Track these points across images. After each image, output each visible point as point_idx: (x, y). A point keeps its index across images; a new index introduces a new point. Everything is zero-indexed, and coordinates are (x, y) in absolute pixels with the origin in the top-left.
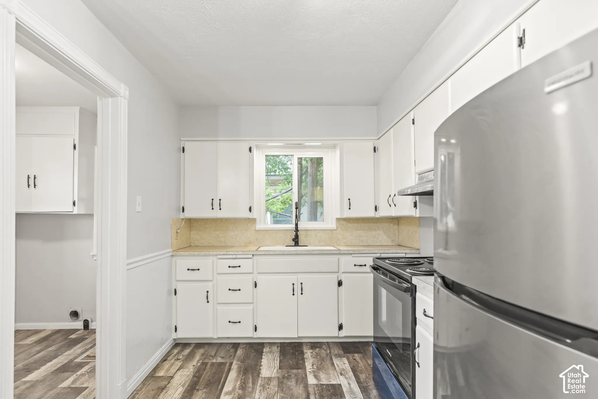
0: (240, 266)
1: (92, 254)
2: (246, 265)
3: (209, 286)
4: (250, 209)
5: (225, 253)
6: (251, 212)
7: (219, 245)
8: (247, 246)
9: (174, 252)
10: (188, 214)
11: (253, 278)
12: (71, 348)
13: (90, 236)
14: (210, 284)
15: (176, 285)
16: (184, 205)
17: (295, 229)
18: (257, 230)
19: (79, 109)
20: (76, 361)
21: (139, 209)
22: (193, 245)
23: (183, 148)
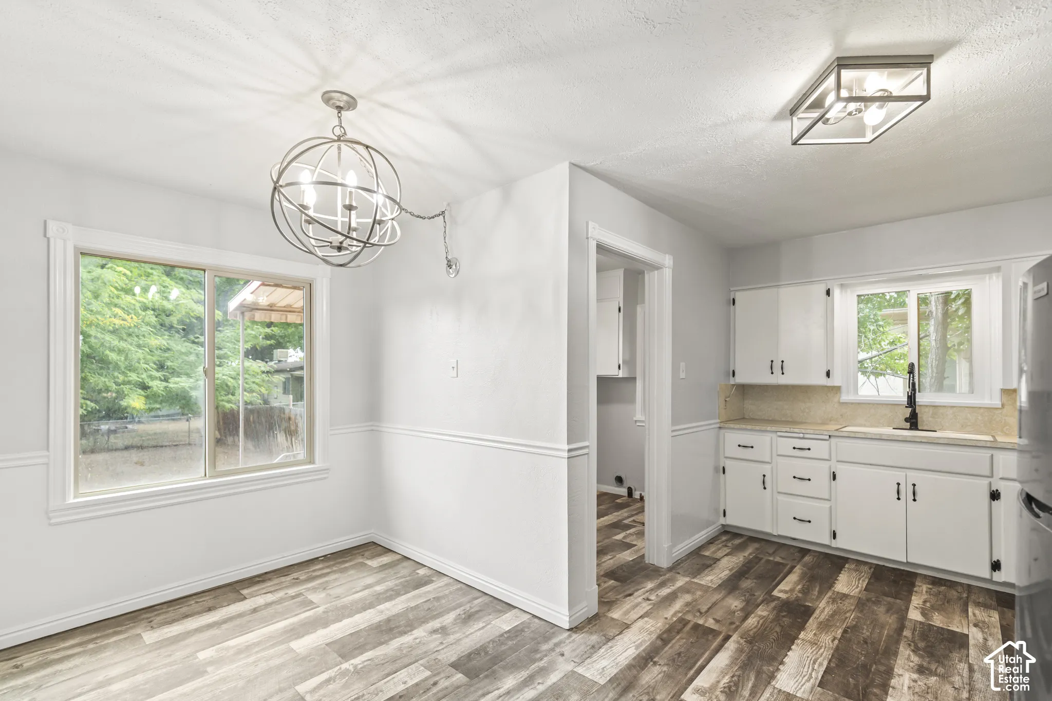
0: (809, 449)
1: (635, 419)
2: (819, 448)
3: (766, 470)
4: (828, 374)
5: (788, 430)
6: (829, 378)
7: (783, 419)
8: (827, 424)
9: (722, 424)
10: (740, 379)
11: (830, 467)
12: (619, 511)
13: (633, 401)
14: (768, 467)
15: (725, 463)
16: (735, 368)
17: (908, 404)
18: (843, 403)
19: (623, 271)
20: (624, 521)
21: (683, 375)
22: (747, 417)
23: (734, 300)
